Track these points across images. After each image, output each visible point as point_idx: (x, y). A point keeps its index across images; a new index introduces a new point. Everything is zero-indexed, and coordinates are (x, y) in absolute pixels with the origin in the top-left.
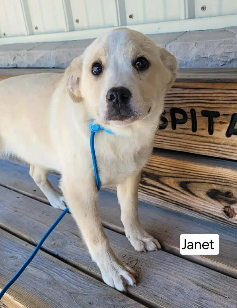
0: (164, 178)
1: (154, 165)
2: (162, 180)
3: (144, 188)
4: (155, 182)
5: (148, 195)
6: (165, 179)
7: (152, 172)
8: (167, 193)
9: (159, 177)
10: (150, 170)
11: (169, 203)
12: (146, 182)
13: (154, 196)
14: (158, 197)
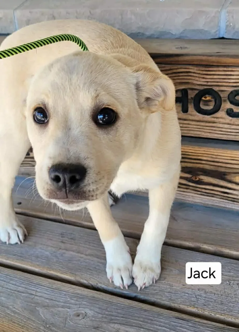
0: (233, 175)
1: (221, 160)
2: (228, 177)
3: (197, 187)
4: (218, 180)
5: (204, 195)
6: (235, 177)
7: (214, 169)
8: (235, 192)
9: (225, 175)
10: (212, 167)
11: (235, 203)
12: (203, 181)
13: (213, 197)
14: (219, 197)
